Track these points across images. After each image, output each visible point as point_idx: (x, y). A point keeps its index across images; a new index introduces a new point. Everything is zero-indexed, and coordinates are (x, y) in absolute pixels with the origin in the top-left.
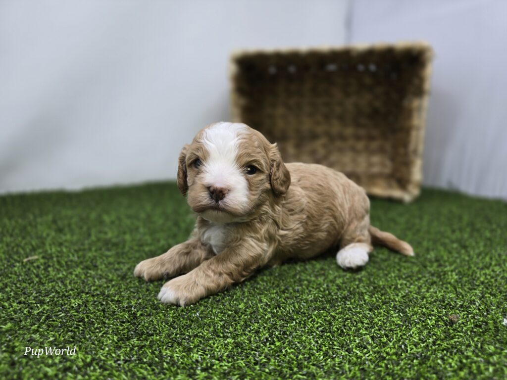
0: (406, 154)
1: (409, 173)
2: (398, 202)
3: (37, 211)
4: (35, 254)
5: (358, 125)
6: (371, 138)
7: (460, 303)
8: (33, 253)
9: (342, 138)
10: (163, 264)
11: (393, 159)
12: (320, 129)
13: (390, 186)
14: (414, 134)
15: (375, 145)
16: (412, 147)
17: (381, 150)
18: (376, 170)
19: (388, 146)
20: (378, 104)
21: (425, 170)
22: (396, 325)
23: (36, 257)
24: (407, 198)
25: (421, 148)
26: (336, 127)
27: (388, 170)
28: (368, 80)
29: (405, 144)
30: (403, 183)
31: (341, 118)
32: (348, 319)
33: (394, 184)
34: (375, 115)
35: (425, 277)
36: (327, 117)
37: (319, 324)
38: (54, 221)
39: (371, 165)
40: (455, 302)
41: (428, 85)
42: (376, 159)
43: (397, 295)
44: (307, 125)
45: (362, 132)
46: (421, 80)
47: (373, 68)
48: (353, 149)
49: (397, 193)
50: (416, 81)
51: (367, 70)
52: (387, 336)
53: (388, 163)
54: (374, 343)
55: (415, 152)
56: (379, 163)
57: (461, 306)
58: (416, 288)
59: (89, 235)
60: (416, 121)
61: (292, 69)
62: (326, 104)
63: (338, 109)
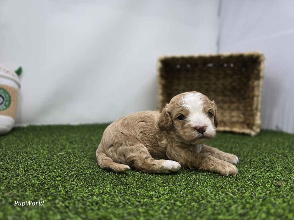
0: (252, 110)
1: (254, 120)
2: (249, 135)
4: (62, 152)
5: (225, 95)
6: (232, 102)
7: (283, 179)
8: (61, 152)
11: (244, 114)
13: (243, 128)
14: (255, 99)
15: (234, 106)
16: (255, 106)
17: (238, 109)
18: (235, 119)
19: (241, 107)
20: (235, 84)
21: (262, 118)
22: (250, 186)
24: (253, 133)
25: (260, 106)
27: (241, 120)
28: (229, 72)
29: (251, 105)
30: (250, 126)
31: (215, 91)
32: (224, 183)
33: (245, 126)
34: (233, 90)
35: (264, 168)
37: (210, 184)
39: (232, 117)
40: (281, 178)
41: (262, 74)
42: (234, 113)
43: (250, 175)
45: (226, 99)
46: (259, 71)
47: (232, 65)
49: (247, 131)
50: (256, 72)
51: (229, 66)
52: (245, 190)
53: (242, 116)
54: (239, 192)
55: (257, 109)
56: (236, 116)
57: (284, 180)
58: (260, 172)
60: (256, 93)
61: (189, 66)
62: (207, 84)
63: (213, 87)
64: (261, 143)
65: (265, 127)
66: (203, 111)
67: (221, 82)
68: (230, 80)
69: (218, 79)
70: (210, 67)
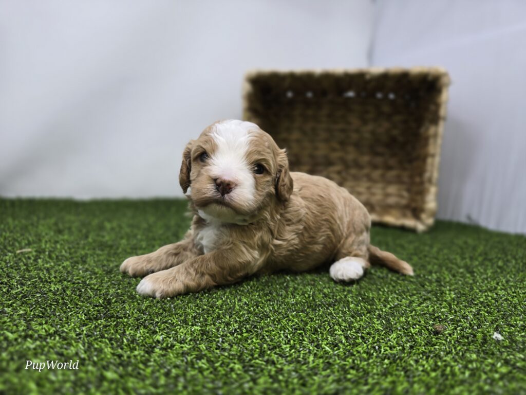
0: (422, 183)
1: (424, 202)
2: (413, 231)
3: (42, 215)
4: (29, 248)
5: (377, 154)
6: (389, 168)
7: (451, 318)
8: (27, 247)
9: (359, 166)
10: (149, 261)
11: (409, 190)
12: (335, 155)
13: (404, 216)
14: (429, 160)
15: (392, 174)
16: (427, 175)
17: (398, 181)
18: (392, 200)
19: (405, 176)
20: (395, 132)
21: (439, 198)
22: (376, 330)
23: (29, 250)
24: (420, 227)
25: (435, 175)
26: (351, 155)
27: (404, 202)
28: (386, 109)
29: (421, 172)
30: (416, 212)
31: (357, 145)
32: (326, 321)
33: (409, 213)
34: (392, 143)
35: (420, 294)
36: (343, 143)
37: (294, 323)
38: (56, 224)
39: (387, 195)
40: (446, 316)
41: (442, 112)
42: (392, 189)
43: (385, 306)
44: (322, 150)
45: (379, 160)
46: (438, 106)
47: (392, 96)
48: (369, 178)
49: (410, 222)
50: (432, 107)
51: (386, 97)
52: (362, 338)
53: (405, 194)
54: (347, 342)
55: (430, 181)
56: (395, 193)
57: (452, 320)
58: (408, 302)
59: (87, 237)
60: (431, 149)
61: (310, 95)
62: (343, 131)
63: (354, 136)
64: (431, 247)
65: (447, 216)
66: (246, 154)
67: (370, 127)
68: (386, 125)
69: (365, 122)
70: (350, 99)
